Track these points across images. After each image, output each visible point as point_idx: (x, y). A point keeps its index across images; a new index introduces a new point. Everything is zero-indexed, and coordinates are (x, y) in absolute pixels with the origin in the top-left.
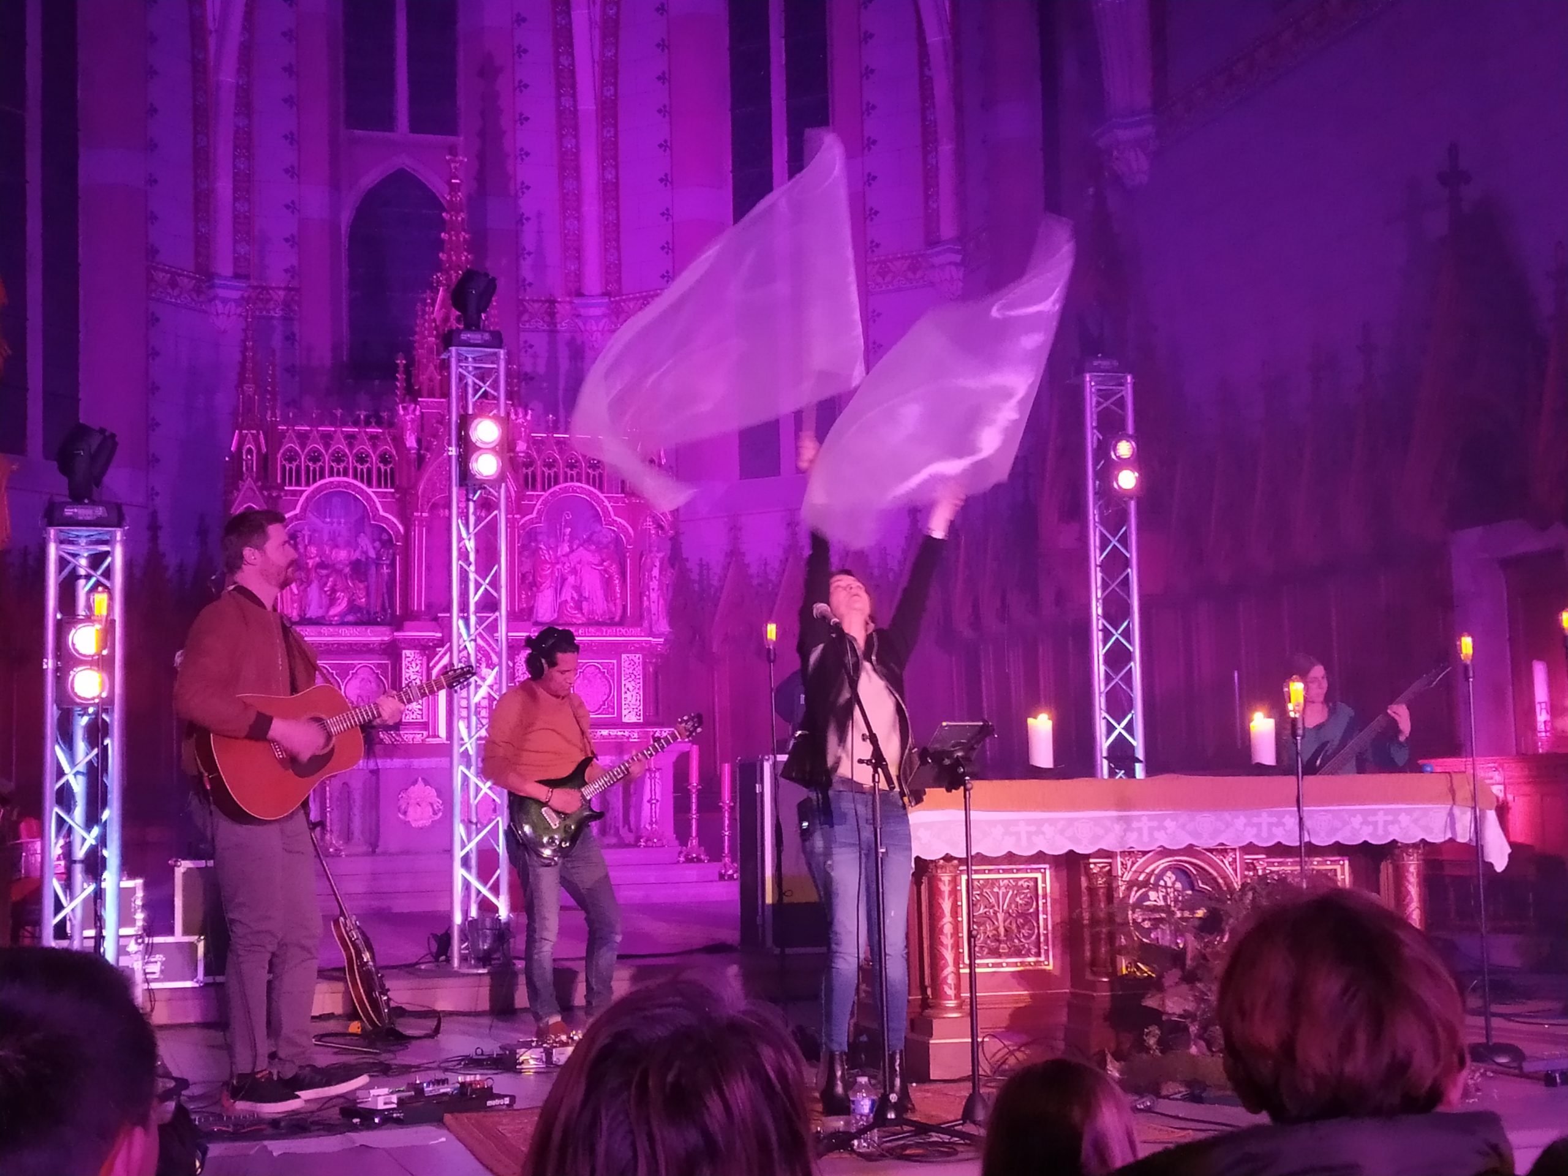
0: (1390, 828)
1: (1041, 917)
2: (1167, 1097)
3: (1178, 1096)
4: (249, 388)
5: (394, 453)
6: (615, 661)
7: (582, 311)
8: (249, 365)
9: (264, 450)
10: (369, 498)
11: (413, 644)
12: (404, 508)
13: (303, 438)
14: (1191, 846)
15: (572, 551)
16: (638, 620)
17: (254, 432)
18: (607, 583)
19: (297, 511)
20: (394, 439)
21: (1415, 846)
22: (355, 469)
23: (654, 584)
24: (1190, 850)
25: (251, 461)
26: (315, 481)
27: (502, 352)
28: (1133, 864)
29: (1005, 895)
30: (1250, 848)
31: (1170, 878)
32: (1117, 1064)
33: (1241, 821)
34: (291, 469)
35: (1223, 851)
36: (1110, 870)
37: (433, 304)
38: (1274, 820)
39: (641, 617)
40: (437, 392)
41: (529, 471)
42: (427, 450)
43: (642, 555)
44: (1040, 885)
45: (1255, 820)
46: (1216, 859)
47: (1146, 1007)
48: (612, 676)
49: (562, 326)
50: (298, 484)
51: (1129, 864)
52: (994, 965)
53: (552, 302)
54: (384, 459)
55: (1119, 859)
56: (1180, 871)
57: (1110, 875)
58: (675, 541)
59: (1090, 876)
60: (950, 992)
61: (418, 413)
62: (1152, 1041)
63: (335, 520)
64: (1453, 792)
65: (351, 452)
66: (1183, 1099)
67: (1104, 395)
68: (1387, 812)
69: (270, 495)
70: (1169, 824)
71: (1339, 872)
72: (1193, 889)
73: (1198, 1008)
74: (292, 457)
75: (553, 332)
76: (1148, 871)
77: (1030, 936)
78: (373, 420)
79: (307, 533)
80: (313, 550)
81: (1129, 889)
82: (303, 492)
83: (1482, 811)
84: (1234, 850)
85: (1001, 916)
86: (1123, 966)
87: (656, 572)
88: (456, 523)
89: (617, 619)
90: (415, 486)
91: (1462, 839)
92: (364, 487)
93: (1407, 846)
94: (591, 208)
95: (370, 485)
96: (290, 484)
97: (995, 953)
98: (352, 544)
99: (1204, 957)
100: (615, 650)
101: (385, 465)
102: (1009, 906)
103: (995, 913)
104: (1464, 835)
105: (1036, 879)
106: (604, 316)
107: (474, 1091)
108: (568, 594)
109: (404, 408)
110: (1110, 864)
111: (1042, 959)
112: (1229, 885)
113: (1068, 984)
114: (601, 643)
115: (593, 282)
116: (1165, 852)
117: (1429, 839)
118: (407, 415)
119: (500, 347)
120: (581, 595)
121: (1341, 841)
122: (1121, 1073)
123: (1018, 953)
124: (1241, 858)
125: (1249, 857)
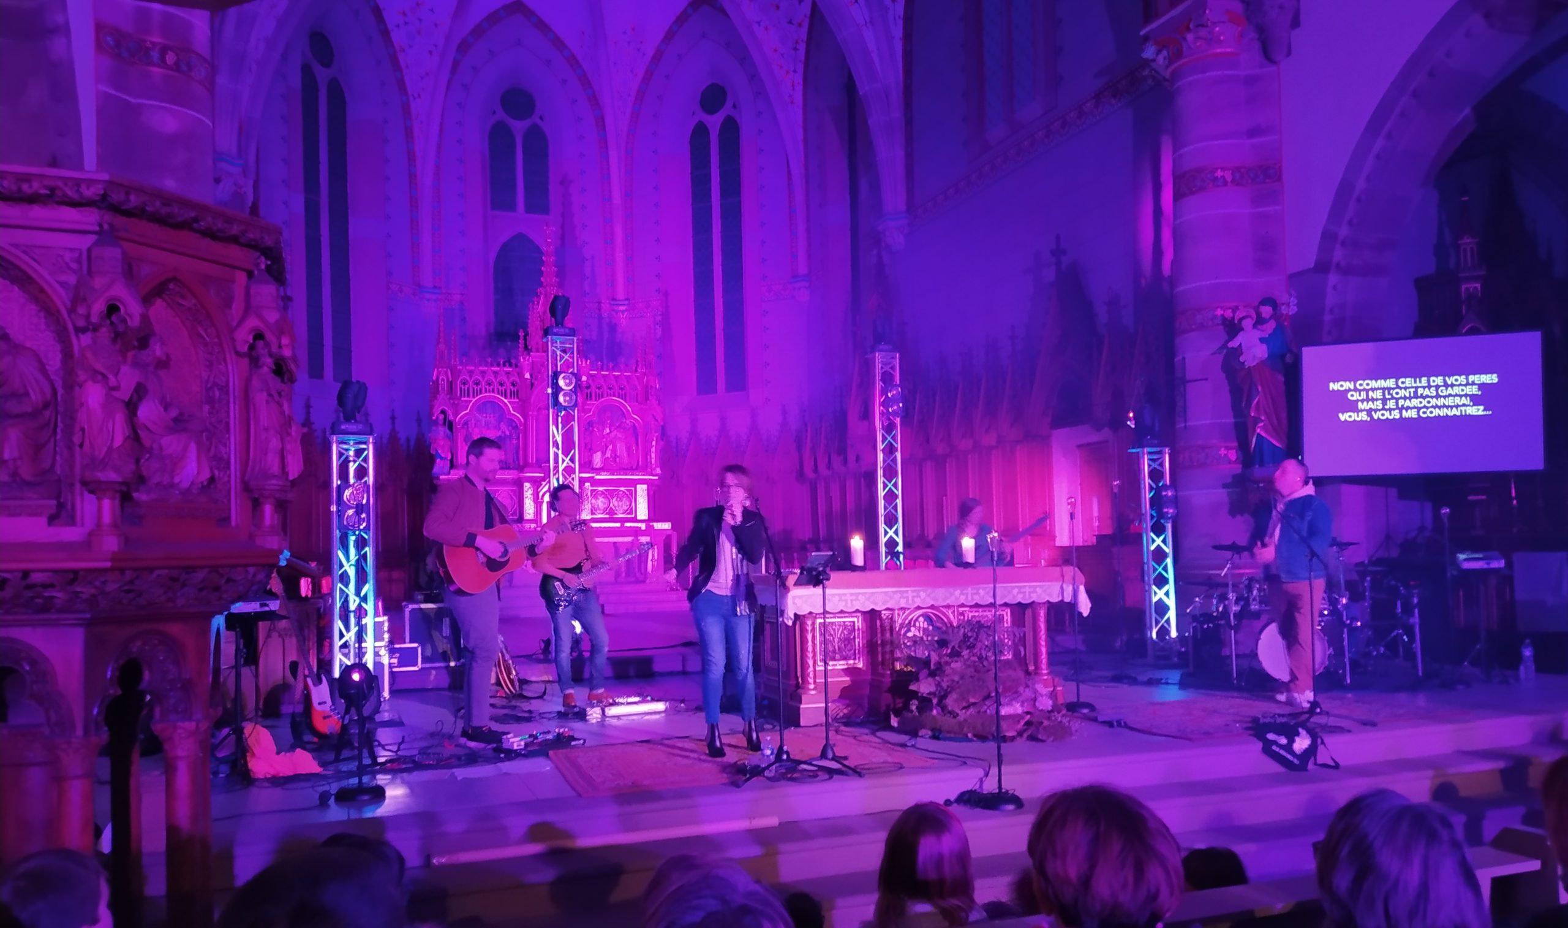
0: (1032, 595)
1: (857, 641)
2: (922, 737)
4: (442, 346)
5: (518, 381)
6: (633, 489)
7: (616, 308)
8: (442, 335)
9: (451, 379)
10: (505, 404)
11: (529, 480)
12: (524, 410)
13: (471, 373)
14: (933, 605)
15: (611, 432)
16: (645, 468)
17: (445, 370)
18: (629, 449)
19: (468, 411)
20: (518, 374)
21: (1044, 603)
22: (498, 389)
23: (653, 449)
24: (932, 607)
25: (444, 384)
26: (477, 395)
27: (575, 339)
28: (903, 614)
29: (839, 630)
30: (963, 605)
31: (921, 619)
32: (896, 719)
33: (958, 592)
34: (465, 389)
35: (948, 607)
36: (891, 619)
37: (538, 304)
38: (975, 591)
39: (647, 466)
40: (541, 350)
41: (589, 391)
42: (536, 380)
43: (647, 434)
44: (856, 625)
45: (965, 592)
46: (944, 610)
47: (911, 690)
48: (632, 496)
49: (605, 315)
50: (469, 396)
51: (900, 615)
52: (836, 665)
53: (600, 303)
54: (513, 384)
55: (896, 612)
56: (927, 618)
57: (892, 621)
58: (663, 428)
59: (881, 621)
60: (811, 681)
61: (530, 360)
62: (914, 708)
63: (488, 416)
64: (1063, 576)
65: (496, 380)
66: (930, 737)
67: (885, 364)
68: (1030, 587)
69: (454, 403)
70: (922, 594)
71: (1005, 616)
72: (933, 626)
73: (937, 690)
74: (465, 382)
75: (600, 318)
76: (910, 618)
77: (851, 651)
78: (507, 364)
81: (900, 628)
82: (471, 401)
83: (1078, 588)
84: (954, 606)
85: (836, 641)
86: (898, 666)
87: (654, 443)
88: (552, 428)
89: (634, 467)
90: (529, 401)
91: (1067, 601)
92: (503, 399)
93: (1040, 603)
94: (619, 255)
95: (506, 398)
96: (465, 397)
97: (834, 659)
98: (497, 428)
99: (939, 663)
100: (634, 484)
101: (514, 387)
102: (841, 635)
103: (833, 639)
104: (1068, 598)
106: (626, 310)
107: (565, 737)
108: (608, 454)
109: (524, 359)
110: (891, 614)
111: (857, 662)
112: (951, 623)
113: (870, 675)
114: (626, 480)
115: (621, 294)
116: (919, 608)
117: (1051, 600)
118: (525, 361)
119: (574, 336)
120: (616, 455)
121: (1007, 602)
122: (897, 723)
123: (845, 658)
124: (958, 611)
125: (961, 609)
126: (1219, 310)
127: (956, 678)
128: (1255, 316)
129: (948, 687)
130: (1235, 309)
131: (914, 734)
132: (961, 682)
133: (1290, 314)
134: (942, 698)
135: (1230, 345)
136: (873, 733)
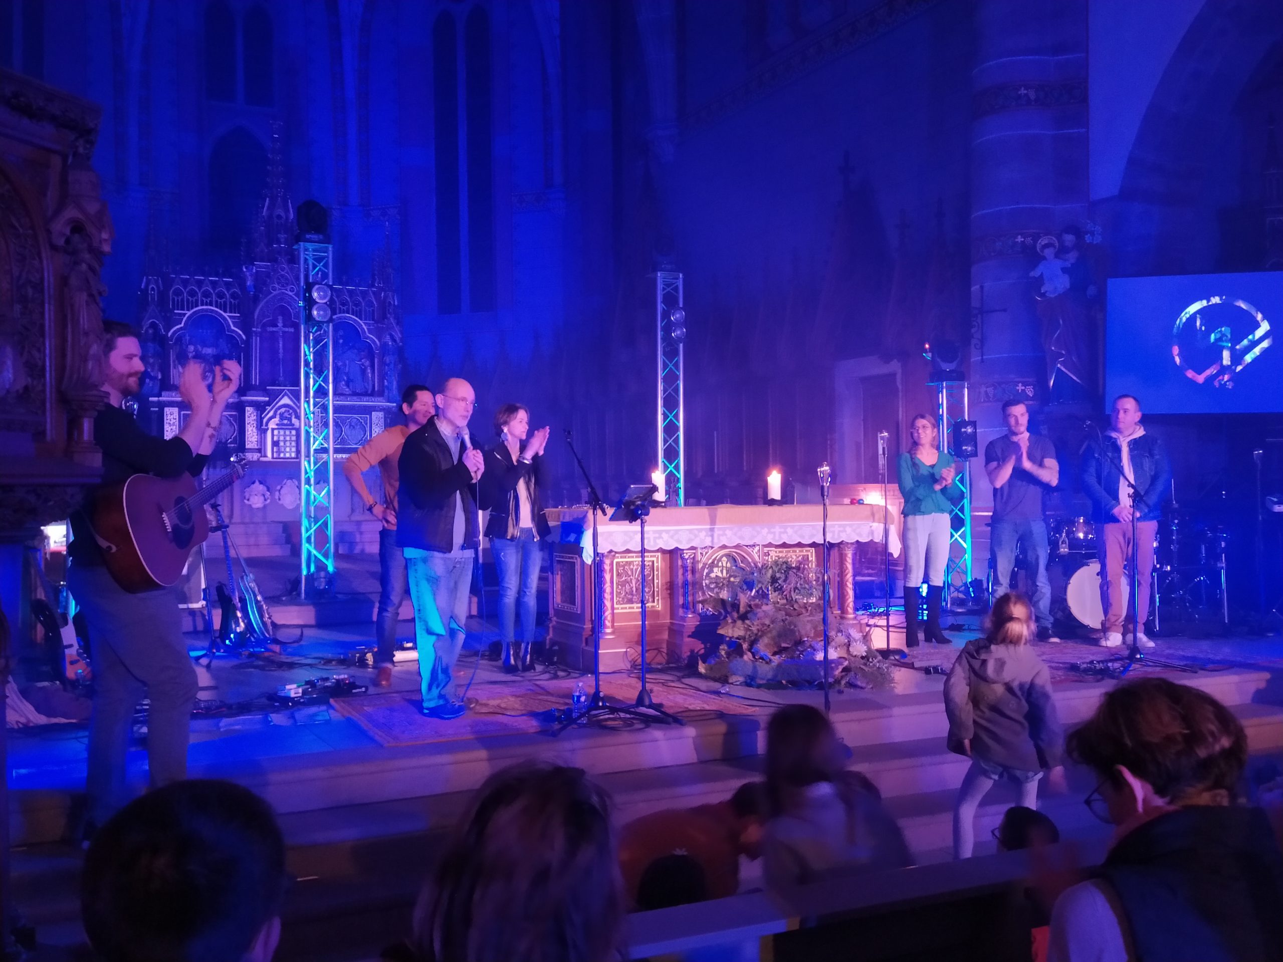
0: (841, 534)
1: (656, 581)
2: (732, 684)
3: (738, 683)
4: (152, 251)
5: (240, 293)
6: (368, 416)
8: (152, 238)
9: (162, 288)
10: (224, 319)
11: (252, 404)
12: (245, 324)
13: (185, 283)
14: (740, 545)
16: (381, 394)
17: (156, 278)
18: (364, 372)
20: (240, 285)
21: (852, 544)
22: (217, 302)
23: (391, 373)
24: (738, 546)
25: (153, 294)
26: (192, 308)
27: (330, 247)
28: (706, 553)
29: (636, 570)
30: (770, 545)
31: (724, 559)
32: (704, 666)
33: (765, 531)
34: (178, 300)
35: (754, 546)
36: (694, 558)
38: (782, 530)
39: (383, 391)
42: (260, 292)
43: (384, 356)
44: (656, 564)
45: (772, 530)
46: (750, 550)
47: (719, 634)
48: (366, 424)
50: (183, 309)
51: (704, 554)
52: (630, 608)
54: (233, 296)
55: (699, 551)
56: (730, 557)
57: (695, 561)
59: (683, 558)
60: (608, 624)
61: (254, 271)
62: (723, 653)
63: (205, 331)
65: (214, 291)
66: (741, 684)
68: (840, 526)
70: (728, 533)
71: (811, 556)
72: (736, 566)
73: (746, 633)
74: (178, 293)
76: (713, 558)
77: (649, 592)
78: (227, 274)
79: (188, 338)
80: (191, 348)
81: (703, 568)
82: (184, 314)
83: (889, 527)
84: (759, 545)
85: (634, 582)
87: (392, 366)
88: (303, 345)
89: (369, 392)
90: (253, 313)
91: (876, 540)
92: (222, 312)
93: (848, 543)
95: (225, 311)
96: (178, 309)
97: (631, 601)
98: (216, 346)
99: (750, 606)
100: (368, 410)
101: (234, 300)
102: (638, 576)
103: (631, 579)
104: (878, 538)
105: (653, 562)
107: (344, 684)
109: (246, 268)
110: (694, 553)
111: (655, 604)
112: (756, 564)
113: (668, 617)
114: (360, 406)
115: (354, 198)
116: (724, 547)
117: (861, 540)
118: (248, 271)
119: (329, 243)
120: (348, 378)
121: (816, 542)
122: (706, 669)
124: (763, 550)
125: (766, 550)
126: (1020, 237)
127: (767, 622)
129: (758, 630)
131: (724, 681)
132: (772, 626)
133: (1095, 243)
134: (752, 644)
135: (1032, 274)
136: (679, 679)
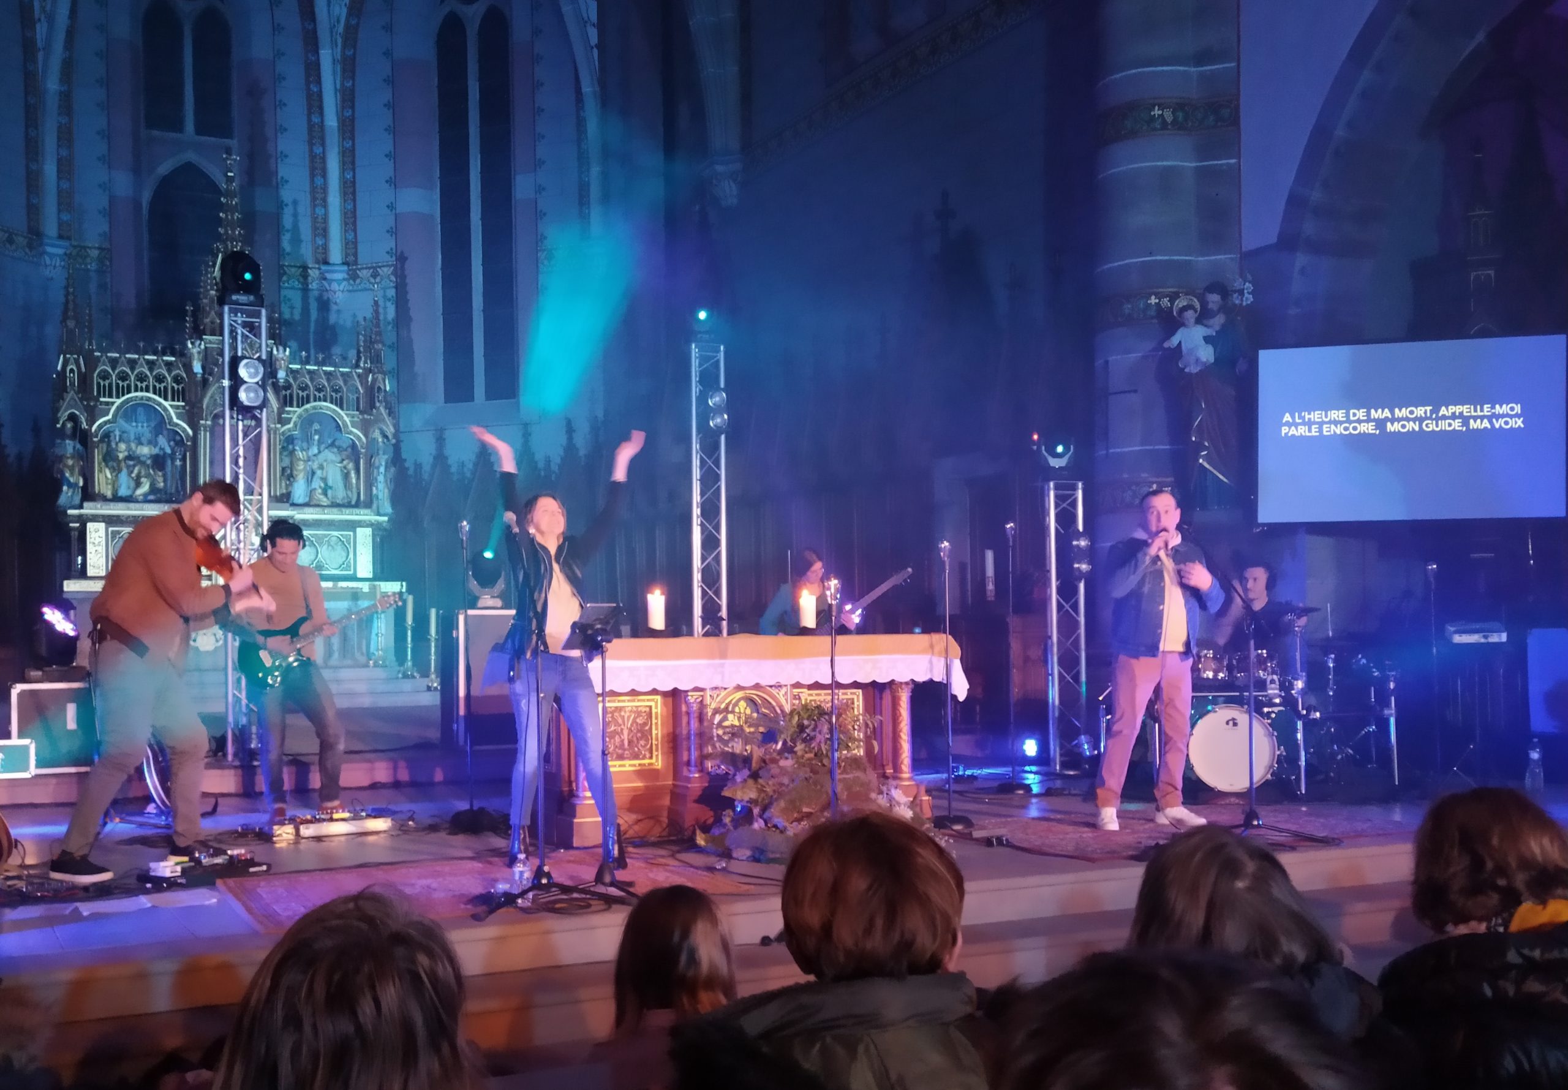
0: (891, 672)
1: (654, 732)
2: (736, 859)
3: (744, 858)
4: (71, 324)
5: (185, 376)
6: (351, 533)
7: (328, 276)
8: (71, 306)
9: (83, 369)
10: (165, 409)
12: (192, 416)
13: (114, 363)
14: (757, 684)
15: (320, 452)
17: (76, 356)
19: (110, 417)
20: (184, 365)
21: (907, 683)
22: (154, 387)
24: (757, 687)
25: (73, 378)
26: (123, 395)
27: (262, 311)
28: (718, 695)
29: (629, 717)
30: (798, 685)
31: (743, 704)
32: (703, 836)
33: (791, 667)
34: (104, 386)
35: (779, 686)
36: (702, 701)
37: (214, 267)
40: (218, 332)
41: (288, 392)
42: (210, 374)
44: (654, 710)
45: (801, 666)
46: (773, 690)
47: (725, 797)
48: (349, 544)
49: (314, 286)
50: (110, 396)
51: (715, 696)
52: (620, 766)
53: (305, 268)
54: (177, 380)
55: (708, 693)
56: (751, 701)
57: (702, 704)
58: (397, 448)
59: (687, 704)
61: (203, 347)
62: (728, 820)
63: (140, 425)
64: (932, 646)
65: (151, 374)
66: (747, 860)
67: (703, 359)
68: (889, 660)
69: (88, 405)
70: (743, 669)
71: (856, 700)
72: (758, 713)
73: (759, 796)
74: (105, 376)
75: (305, 290)
76: (727, 701)
77: (646, 745)
78: (168, 351)
79: (117, 433)
80: (123, 446)
81: (714, 714)
82: (113, 403)
83: (951, 661)
84: (786, 686)
85: (626, 732)
86: (709, 764)
87: (382, 469)
90: (201, 401)
91: (937, 679)
92: (161, 400)
93: (901, 683)
94: (334, 199)
95: (166, 399)
96: (104, 396)
97: (621, 757)
98: (152, 442)
99: (764, 761)
100: (352, 526)
101: (178, 384)
102: (632, 725)
103: (622, 730)
104: (938, 677)
105: (650, 707)
106: (344, 279)
109: (192, 343)
110: (702, 696)
111: (653, 761)
112: (782, 711)
113: (672, 778)
114: (342, 520)
115: (336, 254)
116: (739, 688)
117: (917, 679)
118: (195, 349)
119: (261, 306)
120: (326, 484)
121: (859, 681)
122: (706, 841)
123: (636, 757)
124: (791, 691)
125: (796, 691)
126: (1153, 297)
127: (786, 781)
128: (1198, 306)
129: (774, 791)
130: (1173, 297)
131: (727, 855)
132: (791, 785)
133: (1244, 304)
134: (764, 809)
135: (1166, 345)
136: (673, 856)
